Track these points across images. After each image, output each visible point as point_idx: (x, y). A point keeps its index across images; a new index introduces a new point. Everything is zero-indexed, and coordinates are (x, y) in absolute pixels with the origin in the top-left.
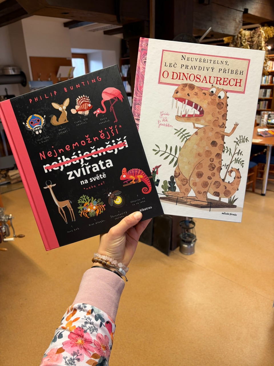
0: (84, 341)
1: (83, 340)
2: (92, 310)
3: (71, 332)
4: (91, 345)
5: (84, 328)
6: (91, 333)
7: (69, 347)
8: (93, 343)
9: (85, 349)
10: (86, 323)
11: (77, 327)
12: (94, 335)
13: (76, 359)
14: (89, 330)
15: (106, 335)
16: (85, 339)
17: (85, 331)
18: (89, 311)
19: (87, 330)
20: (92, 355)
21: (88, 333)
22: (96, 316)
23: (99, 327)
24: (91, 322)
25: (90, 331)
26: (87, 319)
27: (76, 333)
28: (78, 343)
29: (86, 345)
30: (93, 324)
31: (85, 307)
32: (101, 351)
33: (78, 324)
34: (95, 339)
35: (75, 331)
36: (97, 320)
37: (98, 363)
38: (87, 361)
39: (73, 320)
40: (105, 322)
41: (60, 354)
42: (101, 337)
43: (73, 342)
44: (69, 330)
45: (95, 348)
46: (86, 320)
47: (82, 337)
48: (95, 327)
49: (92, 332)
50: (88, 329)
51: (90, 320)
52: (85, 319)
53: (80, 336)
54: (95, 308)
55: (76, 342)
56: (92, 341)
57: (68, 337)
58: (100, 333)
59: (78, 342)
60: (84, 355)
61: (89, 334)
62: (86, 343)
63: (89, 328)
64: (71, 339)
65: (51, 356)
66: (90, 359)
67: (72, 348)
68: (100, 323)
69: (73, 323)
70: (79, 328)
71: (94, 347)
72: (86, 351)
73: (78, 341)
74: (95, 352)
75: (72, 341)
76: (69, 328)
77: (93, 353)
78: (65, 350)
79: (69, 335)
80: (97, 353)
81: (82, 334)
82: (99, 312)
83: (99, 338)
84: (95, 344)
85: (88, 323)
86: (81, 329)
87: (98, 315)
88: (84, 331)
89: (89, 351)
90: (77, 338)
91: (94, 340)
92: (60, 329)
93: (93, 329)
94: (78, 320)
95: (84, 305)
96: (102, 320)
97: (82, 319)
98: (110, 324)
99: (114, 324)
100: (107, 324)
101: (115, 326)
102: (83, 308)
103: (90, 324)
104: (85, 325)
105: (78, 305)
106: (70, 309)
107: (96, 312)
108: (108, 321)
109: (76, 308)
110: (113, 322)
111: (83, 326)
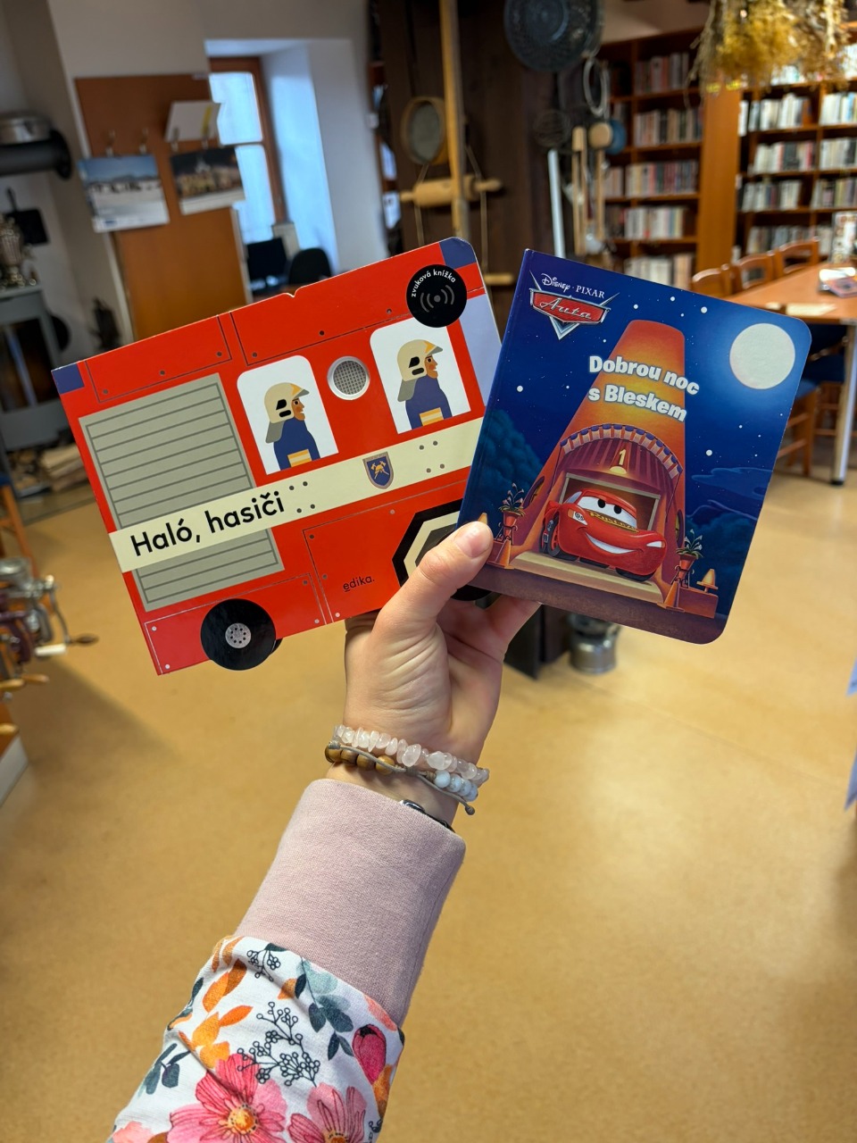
0: (255, 1118)
2: (298, 980)
3: (209, 1074)
5: (259, 1059)
6: (288, 1084)
7: (193, 1136)
8: (286, 1133)
10: (272, 1036)
11: (233, 1051)
12: (300, 1094)
14: (278, 1068)
15: (353, 1088)
16: (259, 1110)
17: (263, 1076)
18: (286, 984)
19: (270, 1069)
21: (273, 1082)
22: (313, 1007)
23: (327, 1057)
24: (294, 1033)
25: (284, 1073)
26: (279, 1022)
27: (224, 1080)
30: (300, 1045)
31: (274, 964)
33: (239, 1039)
35: (219, 1073)
36: (317, 1026)
39: (225, 1017)
40: (354, 1030)
42: (329, 1099)
43: (210, 1121)
44: (202, 1061)
46: (275, 1022)
47: (247, 1101)
48: (308, 1056)
49: (290, 1078)
50: (278, 1064)
51: (290, 1027)
52: (271, 1018)
54: (313, 973)
55: (222, 1122)
57: (197, 1090)
58: (329, 1083)
59: (229, 1123)
61: (279, 1087)
62: (264, 1124)
63: (279, 1060)
64: (203, 1103)
68: (327, 1042)
69: (222, 1029)
70: (240, 1060)
73: (231, 1116)
75: (209, 1112)
76: (202, 1053)
79: (198, 1085)
81: (246, 1087)
82: (327, 989)
83: (320, 1105)
85: (282, 1038)
86: (246, 1062)
87: (325, 1001)
88: (257, 1072)
90: (228, 1103)
91: (294, 1115)
93: (299, 1066)
94: (242, 1022)
95: (270, 955)
96: (341, 1020)
97: (260, 1016)
98: (376, 1034)
99: (397, 1033)
100: (364, 1037)
101: (402, 1037)
102: (266, 966)
103: (287, 1042)
104: (268, 1046)
105: (250, 954)
106: (221, 957)
107: (317, 992)
108: (367, 1026)
109: (241, 960)
110: (389, 1027)
111: (257, 1051)
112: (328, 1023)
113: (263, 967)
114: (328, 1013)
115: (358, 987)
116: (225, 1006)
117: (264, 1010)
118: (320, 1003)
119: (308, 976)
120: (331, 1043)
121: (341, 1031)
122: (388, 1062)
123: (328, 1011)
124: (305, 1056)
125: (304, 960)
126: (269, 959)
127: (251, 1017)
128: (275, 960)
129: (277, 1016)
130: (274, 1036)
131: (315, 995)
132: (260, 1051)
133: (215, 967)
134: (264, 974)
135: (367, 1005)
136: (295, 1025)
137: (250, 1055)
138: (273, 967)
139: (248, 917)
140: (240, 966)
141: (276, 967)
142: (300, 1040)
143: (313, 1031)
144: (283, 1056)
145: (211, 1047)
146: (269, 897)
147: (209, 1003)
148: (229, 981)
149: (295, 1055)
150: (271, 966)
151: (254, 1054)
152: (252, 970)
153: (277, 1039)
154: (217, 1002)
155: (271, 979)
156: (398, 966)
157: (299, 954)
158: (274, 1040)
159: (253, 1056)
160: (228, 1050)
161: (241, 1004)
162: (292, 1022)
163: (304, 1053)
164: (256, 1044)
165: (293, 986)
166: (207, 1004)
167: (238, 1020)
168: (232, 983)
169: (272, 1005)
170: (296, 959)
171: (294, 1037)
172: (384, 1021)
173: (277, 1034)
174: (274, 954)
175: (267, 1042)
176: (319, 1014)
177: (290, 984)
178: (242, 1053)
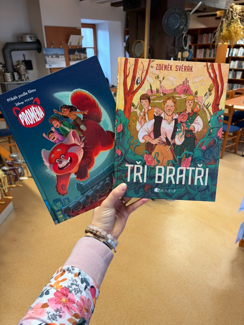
0: (68, 301)
1: (67, 299)
3: (57, 291)
4: (74, 305)
5: (69, 288)
7: (53, 303)
8: (76, 304)
9: (68, 308)
10: (72, 284)
11: (63, 286)
12: (78, 297)
13: (58, 315)
16: (69, 299)
19: (72, 290)
20: (73, 314)
21: (72, 293)
22: (82, 279)
23: (84, 290)
25: (75, 292)
28: (62, 301)
29: (69, 304)
30: (78, 286)
32: (82, 312)
34: (79, 300)
35: (61, 290)
37: (78, 323)
38: (68, 319)
40: (90, 286)
41: (44, 309)
42: (84, 299)
43: (57, 300)
44: (56, 289)
45: (77, 309)
46: (73, 281)
47: (66, 297)
48: (80, 289)
50: (74, 290)
53: (65, 295)
55: (60, 300)
56: (75, 302)
57: (54, 294)
58: (84, 295)
60: (66, 313)
61: (73, 295)
62: (70, 302)
64: (56, 297)
65: (36, 309)
66: (71, 317)
67: (56, 305)
69: (61, 283)
71: (76, 307)
72: (68, 310)
73: (62, 299)
74: (77, 312)
76: (56, 287)
77: (75, 313)
78: (49, 306)
80: (79, 314)
81: (66, 294)
82: (85, 276)
83: (82, 300)
84: (77, 305)
86: (66, 289)
88: (69, 291)
89: (72, 310)
90: (61, 297)
91: (77, 301)
92: (48, 286)
93: (78, 291)
94: (65, 281)
97: (69, 280)
100: (92, 288)
105: (68, 268)
112: (85, 283)
119: (81, 273)
120: (85, 287)
126: (72, 268)
135: (93, 281)
136: (77, 282)
141: (74, 270)
143: (81, 284)
161: (65, 278)
169: (72, 278)
177: (77, 274)
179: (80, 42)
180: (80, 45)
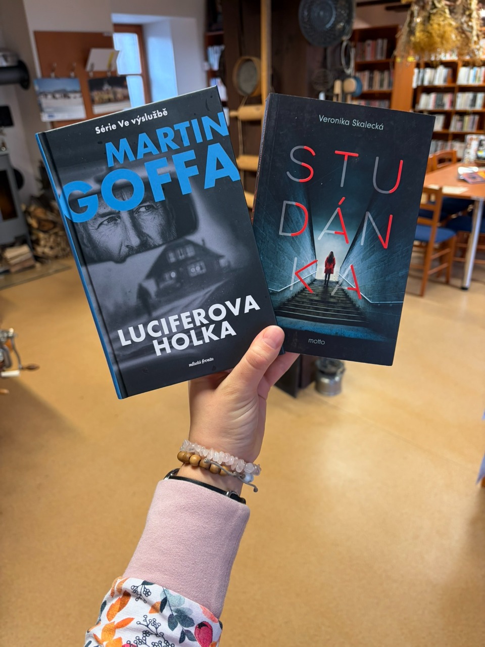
10: (146, 633)
18: (155, 604)
24: (159, 631)
33: (128, 636)
69: (117, 631)
82: (179, 604)
94: (128, 626)
95: (145, 588)
96: (188, 621)
97: (138, 623)
98: (207, 626)
99: (218, 624)
100: (200, 628)
101: (221, 626)
102: (143, 594)
103: (155, 636)
104: (144, 638)
105: (133, 587)
106: (115, 589)
107: (174, 606)
108: (202, 623)
109: (128, 591)
110: (214, 621)
111: (138, 642)
112: (179, 625)
113: (141, 595)
114: (180, 618)
115: (196, 601)
116: (119, 617)
117: (141, 620)
118: (176, 612)
119: (168, 597)
120: (181, 636)
121: (188, 627)
122: (213, 640)
123: (180, 617)
124: (166, 642)
125: (165, 589)
126: (144, 591)
127: (133, 624)
128: (148, 591)
129: (148, 622)
130: (148, 633)
131: (172, 608)
132: (140, 642)
133: (113, 595)
134: (141, 599)
135: (202, 610)
136: (159, 627)
137: (134, 644)
138: (147, 595)
139: (131, 564)
140: (127, 595)
141: (148, 595)
142: (163, 635)
143: (170, 630)
144: (153, 644)
145: (112, 641)
146: (143, 553)
147: (110, 616)
148: (121, 603)
149: (160, 642)
150: (145, 594)
151: (136, 643)
152: (134, 596)
153: (149, 635)
154: (115, 616)
155: (145, 601)
156: (216, 585)
157: (161, 586)
158: (148, 635)
159: (136, 645)
160: (122, 642)
161: (128, 617)
162: (157, 626)
163: (165, 640)
164: (137, 638)
165: (159, 606)
166: (109, 617)
167: (126, 625)
168: (123, 605)
169: (145, 617)
170: (161, 589)
171: (158, 634)
172: (211, 618)
173: (149, 632)
174: (147, 587)
175: (144, 637)
176: (174, 620)
177: (157, 605)
178: (130, 643)
179: (112, 64)
180: (113, 69)
